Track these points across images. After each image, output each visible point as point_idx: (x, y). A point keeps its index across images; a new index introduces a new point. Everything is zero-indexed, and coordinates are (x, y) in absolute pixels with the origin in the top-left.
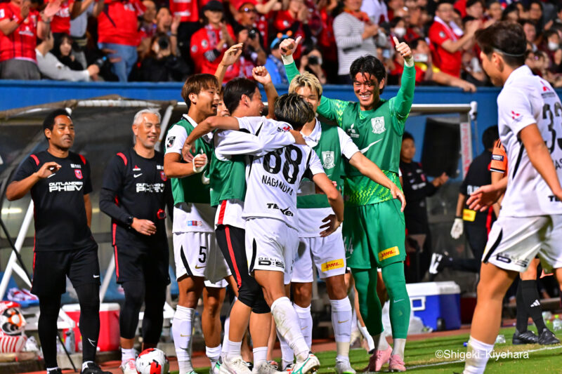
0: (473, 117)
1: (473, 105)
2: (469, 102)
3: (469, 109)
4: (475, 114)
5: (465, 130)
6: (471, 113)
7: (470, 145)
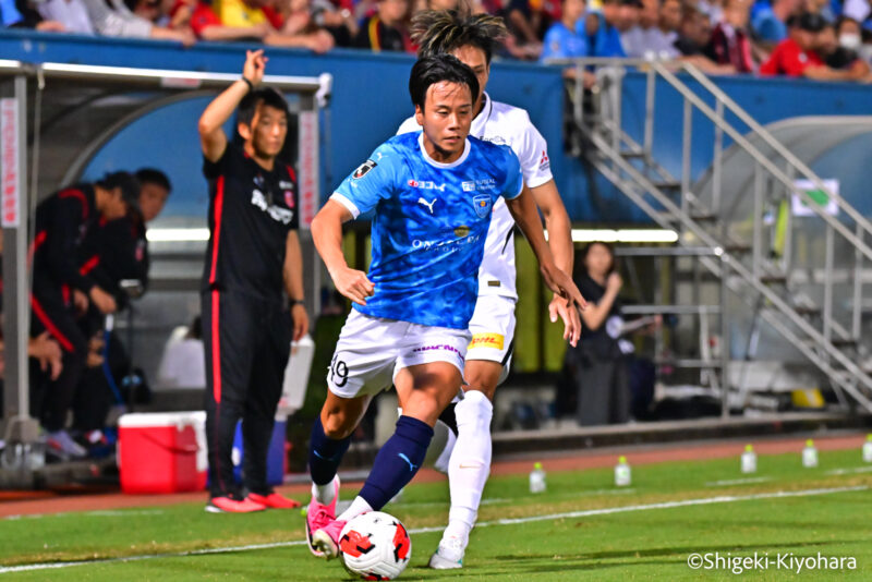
0: (322, 103)
1: (325, 80)
2: (317, 75)
3: (316, 88)
4: (327, 97)
5: (309, 126)
6: (320, 94)
7: (315, 153)
